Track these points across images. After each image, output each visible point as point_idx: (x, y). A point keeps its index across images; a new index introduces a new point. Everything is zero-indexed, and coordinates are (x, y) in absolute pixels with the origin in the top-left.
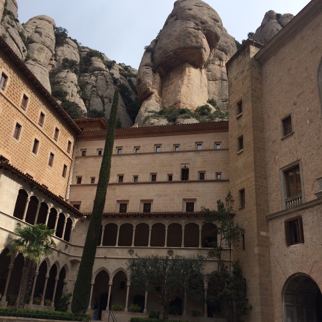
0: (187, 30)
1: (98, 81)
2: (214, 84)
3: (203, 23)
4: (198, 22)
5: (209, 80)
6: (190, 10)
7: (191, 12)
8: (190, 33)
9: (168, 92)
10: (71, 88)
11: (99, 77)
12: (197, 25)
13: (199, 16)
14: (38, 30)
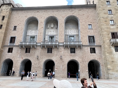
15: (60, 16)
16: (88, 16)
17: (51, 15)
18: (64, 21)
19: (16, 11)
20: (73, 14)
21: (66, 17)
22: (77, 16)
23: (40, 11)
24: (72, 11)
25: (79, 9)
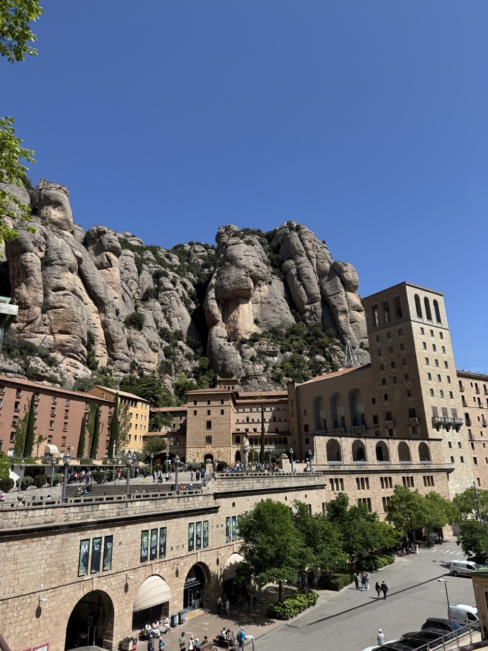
0: (240, 277)
1: (172, 302)
2: (257, 307)
3: (250, 271)
4: (247, 271)
5: (253, 305)
6: (241, 259)
7: (242, 262)
8: (243, 280)
10: (160, 315)
11: (172, 298)
12: (247, 273)
13: (248, 266)
14: (127, 267)
15: (343, 389)
16: (371, 385)
17: (335, 390)
18: (348, 396)
20: (355, 385)
21: (349, 390)
22: (360, 388)
23: (323, 385)
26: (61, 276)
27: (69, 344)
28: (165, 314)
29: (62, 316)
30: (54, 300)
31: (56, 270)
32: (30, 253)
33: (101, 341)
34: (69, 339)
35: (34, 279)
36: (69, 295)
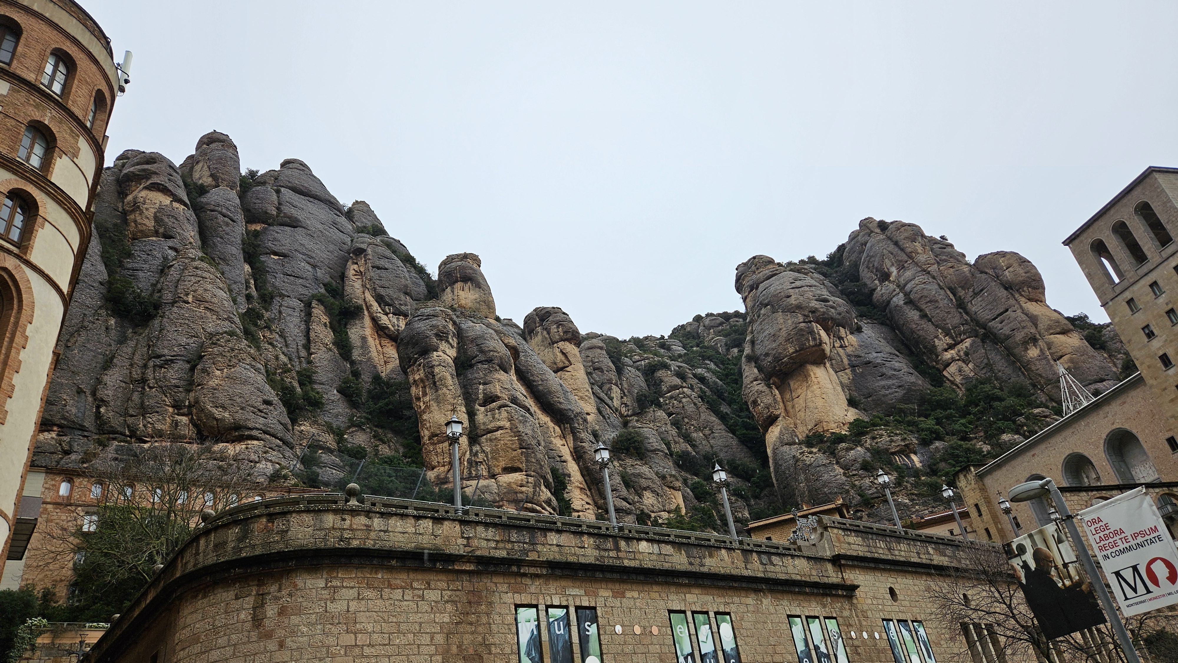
0: (796, 327)
1: (686, 407)
2: (845, 376)
3: (813, 312)
4: (806, 313)
5: (836, 372)
6: (788, 297)
8: (803, 331)
9: (797, 410)
10: (670, 433)
11: (685, 400)
12: (807, 317)
14: (597, 365)
15: (1088, 444)
16: (1151, 411)
17: (1068, 452)
18: (1104, 456)
19: (989, 477)
20: (1113, 424)
21: (1102, 442)
22: (1127, 426)
23: (1036, 451)
24: (1107, 417)
25: (1119, 401)
26: (489, 379)
27: (524, 489)
28: (678, 428)
29: (502, 442)
30: (485, 420)
31: (479, 372)
32: (435, 353)
33: (577, 484)
34: (522, 480)
35: (448, 392)
36: (507, 406)
